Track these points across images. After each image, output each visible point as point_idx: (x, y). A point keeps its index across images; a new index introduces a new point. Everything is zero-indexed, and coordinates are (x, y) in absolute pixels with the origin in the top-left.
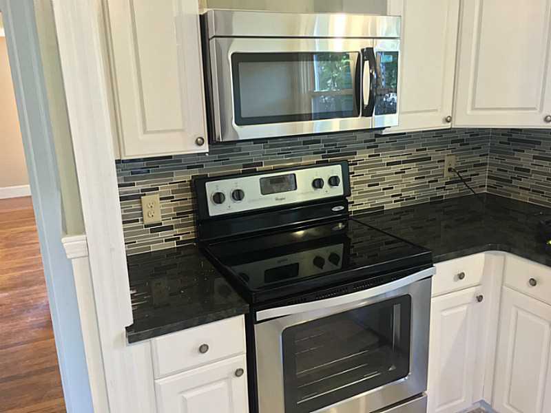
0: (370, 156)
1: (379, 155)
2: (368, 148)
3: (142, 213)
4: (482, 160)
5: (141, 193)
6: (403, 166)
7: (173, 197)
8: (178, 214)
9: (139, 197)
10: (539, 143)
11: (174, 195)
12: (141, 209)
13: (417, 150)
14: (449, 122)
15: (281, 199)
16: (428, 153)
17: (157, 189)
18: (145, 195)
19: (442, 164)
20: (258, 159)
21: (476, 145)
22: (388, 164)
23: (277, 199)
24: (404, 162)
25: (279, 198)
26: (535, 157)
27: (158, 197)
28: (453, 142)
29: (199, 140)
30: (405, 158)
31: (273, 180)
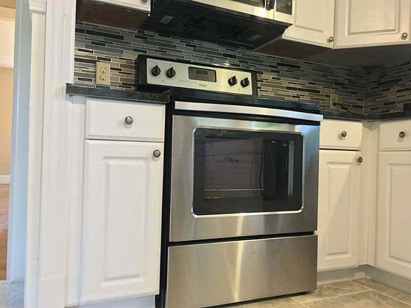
0: (273, 78)
1: (280, 79)
2: (272, 71)
3: (95, 75)
4: (359, 103)
5: (96, 59)
6: (299, 93)
7: (121, 70)
8: (123, 84)
9: (95, 62)
11: (122, 68)
12: (95, 72)
13: (309, 83)
14: (332, 41)
15: (204, 86)
17: (110, 60)
18: (99, 61)
19: (327, 98)
20: (188, 58)
21: (353, 91)
22: (287, 88)
23: (200, 85)
24: (299, 89)
25: (203, 84)
26: (398, 91)
27: (109, 66)
28: (336, 84)
30: (300, 87)
31: (199, 71)
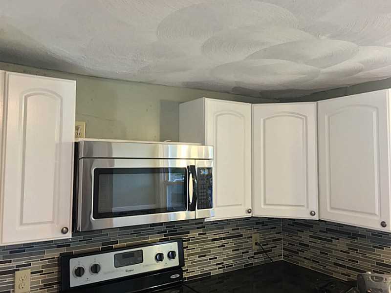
0: (199, 234)
1: (206, 234)
2: (198, 228)
3: (14, 285)
4: (278, 236)
5: (15, 269)
6: (223, 241)
7: (42, 271)
8: (44, 285)
9: (13, 272)
10: (312, 227)
11: (43, 269)
12: (14, 282)
13: (233, 230)
14: (250, 213)
15: (130, 271)
16: (241, 232)
17: (30, 265)
18: (18, 270)
19: (250, 239)
20: (114, 239)
21: (273, 226)
22: (213, 240)
23: (127, 271)
24: (224, 238)
25: (129, 269)
26: (311, 236)
27: (29, 271)
28: (257, 224)
29: (64, 229)
30: (224, 235)
31: (125, 255)
